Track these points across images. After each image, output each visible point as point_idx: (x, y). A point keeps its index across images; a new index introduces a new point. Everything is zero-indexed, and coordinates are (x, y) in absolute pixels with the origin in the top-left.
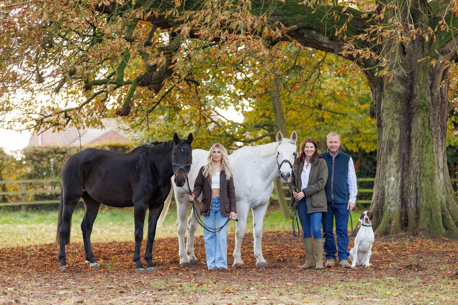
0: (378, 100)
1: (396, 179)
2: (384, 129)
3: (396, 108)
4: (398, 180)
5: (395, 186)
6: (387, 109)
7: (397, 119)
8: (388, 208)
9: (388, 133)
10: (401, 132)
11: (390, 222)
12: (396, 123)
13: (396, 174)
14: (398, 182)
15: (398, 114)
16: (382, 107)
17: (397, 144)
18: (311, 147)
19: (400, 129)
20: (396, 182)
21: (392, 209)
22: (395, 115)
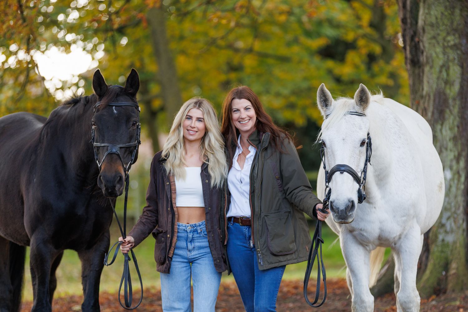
0: (411, 8)
1: (454, 175)
2: (427, 69)
3: (452, 23)
4: (460, 176)
5: (454, 189)
6: (432, 25)
7: (455, 47)
8: (441, 237)
9: (435, 76)
10: (462, 74)
11: (446, 267)
12: (452, 55)
13: (454, 163)
14: (459, 180)
15: (457, 36)
16: (420, 23)
17: (454, 99)
18: (246, 109)
19: (462, 67)
20: (456, 181)
21: (450, 239)
22: (449, 38)
